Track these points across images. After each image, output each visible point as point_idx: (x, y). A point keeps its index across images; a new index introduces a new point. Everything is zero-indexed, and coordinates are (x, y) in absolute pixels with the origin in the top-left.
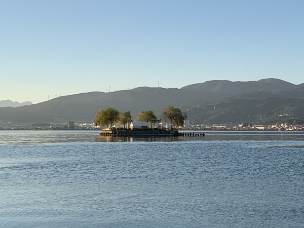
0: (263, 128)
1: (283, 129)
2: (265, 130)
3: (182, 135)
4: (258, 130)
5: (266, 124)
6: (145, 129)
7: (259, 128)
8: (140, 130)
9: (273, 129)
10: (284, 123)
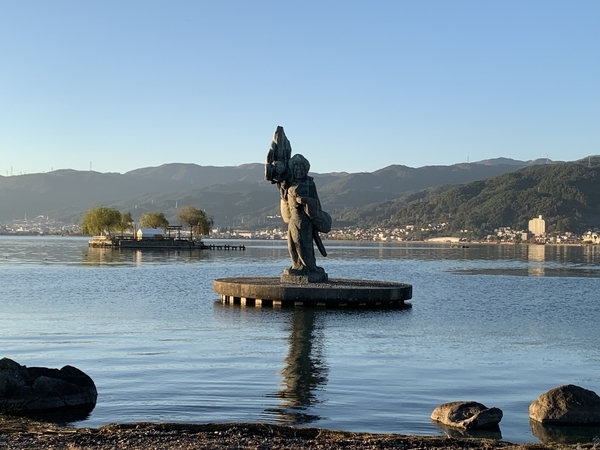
0: (250, 235)
1: (277, 237)
2: (253, 238)
3: (209, 248)
4: (242, 237)
5: (252, 229)
6: (159, 239)
7: (244, 235)
8: (153, 240)
9: (264, 238)
10: (277, 228)
